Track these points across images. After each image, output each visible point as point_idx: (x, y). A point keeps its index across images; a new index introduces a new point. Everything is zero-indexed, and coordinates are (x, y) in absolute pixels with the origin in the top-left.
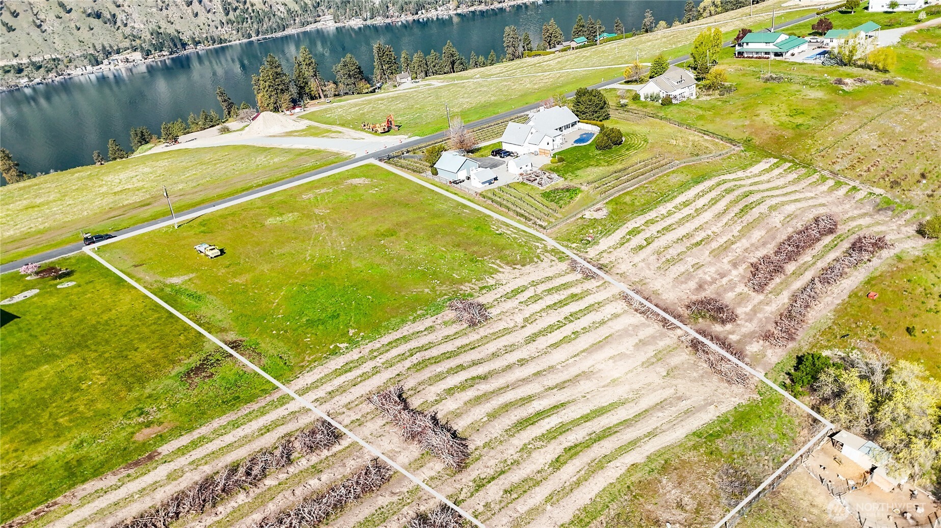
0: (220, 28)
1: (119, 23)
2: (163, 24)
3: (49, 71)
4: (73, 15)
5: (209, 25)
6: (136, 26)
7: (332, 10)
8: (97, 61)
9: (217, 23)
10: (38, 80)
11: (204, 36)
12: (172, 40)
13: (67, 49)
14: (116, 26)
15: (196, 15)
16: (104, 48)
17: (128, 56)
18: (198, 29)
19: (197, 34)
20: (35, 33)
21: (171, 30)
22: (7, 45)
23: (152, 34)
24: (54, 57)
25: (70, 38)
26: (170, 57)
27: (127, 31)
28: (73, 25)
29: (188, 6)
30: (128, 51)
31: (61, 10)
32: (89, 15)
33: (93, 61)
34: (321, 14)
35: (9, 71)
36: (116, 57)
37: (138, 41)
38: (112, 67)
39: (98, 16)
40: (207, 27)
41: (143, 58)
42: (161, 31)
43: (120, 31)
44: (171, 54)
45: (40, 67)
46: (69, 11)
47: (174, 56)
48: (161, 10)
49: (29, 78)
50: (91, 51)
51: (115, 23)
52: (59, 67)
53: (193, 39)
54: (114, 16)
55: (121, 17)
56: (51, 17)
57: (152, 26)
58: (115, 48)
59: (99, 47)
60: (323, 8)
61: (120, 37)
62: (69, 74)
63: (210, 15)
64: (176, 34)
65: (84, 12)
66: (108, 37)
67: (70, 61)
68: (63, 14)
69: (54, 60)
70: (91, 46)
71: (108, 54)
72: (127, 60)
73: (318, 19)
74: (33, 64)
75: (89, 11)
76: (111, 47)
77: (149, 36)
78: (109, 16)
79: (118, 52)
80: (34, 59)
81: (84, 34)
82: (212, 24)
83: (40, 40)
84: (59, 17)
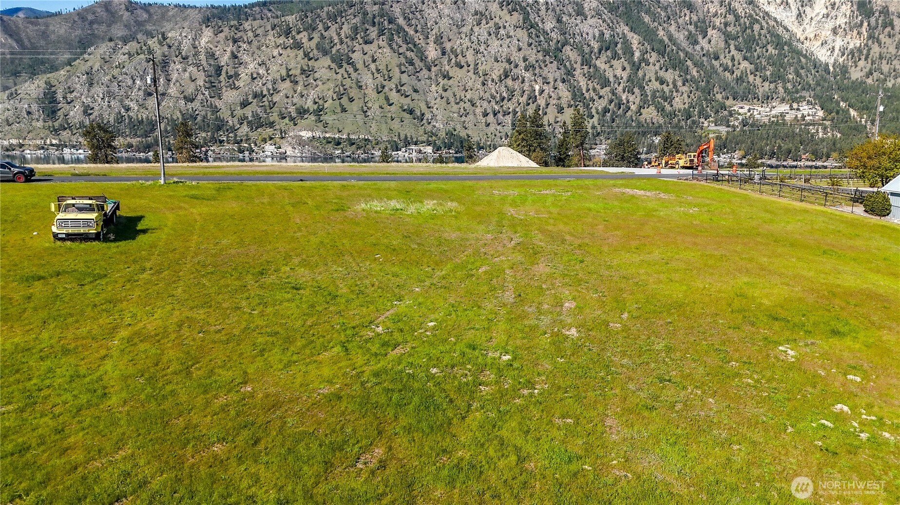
0: (503, 139)
1: (424, 121)
2: (459, 127)
3: (359, 148)
4: (393, 108)
5: (495, 135)
6: (437, 125)
7: (609, 141)
8: (397, 147)
9: (503, 134)
10: (348, 154)
11: (488, 143)
12: (462, 142)
13: (378, 134)
14: (422, 123)
15: (488, 125)
16: (406, 137)
17: (422, 148)
18: (485, 136)
19: (483, 141)
20: (360, 118)
21: (463, 134)
22: (337, 121)
23: (447, 134)
24: (366, 137)
25: (384, 126)
26: (455, 155)
27: (429, 128)
28: (390, 115)
29: (484, 117)
30: (424, 144)
31: (385, 102)
32: (404, 110)
33: (394, 147)
34: (598, 143)
35: (330, 142)
36: (413, 147)
37: (434, 138)
38: (407, 155)
39: (411, 112)
40: (493, 137)
41: (433, 151)
42: (455, 133)
43: (423, 127)
44: (456, 153)
45: (353, 144)
46: (391, 105)
47: (458, 155)
48: (461, 116)
49: (343, 151)
50: (396, 139)
51: (422, 120)
52: (367, 146)
53: (479, 144)
54: (423, 115)
55: (428, 116)
56: (376, 106)
57: (450, 128)
58: (415, 140)
59: (402, 137)
60: (601, 138)
61: (421, 131)
62: (372, 154)
63: (499, 127)
64: (466, 137)
65: (401, 107)
66: (412, 131)
67: (377, 144)
68: (385, 106)
69: (366, 140)
70: (397, 134)
71: (407, 143)
72: (420, 152)
73: (594, 146)
74: (349, 140)
75: (406, 107)
76: (412, 138)
77: (444, 135)
78: (419, 114)
79: (416, 144)
80: (352, 137)
81: (396, 125)
82: (498, 135)
83: (361, 123)
84: (381, 107)
